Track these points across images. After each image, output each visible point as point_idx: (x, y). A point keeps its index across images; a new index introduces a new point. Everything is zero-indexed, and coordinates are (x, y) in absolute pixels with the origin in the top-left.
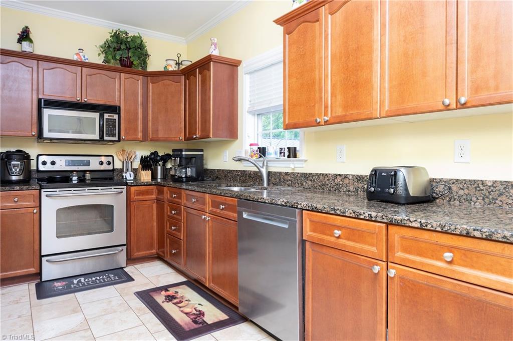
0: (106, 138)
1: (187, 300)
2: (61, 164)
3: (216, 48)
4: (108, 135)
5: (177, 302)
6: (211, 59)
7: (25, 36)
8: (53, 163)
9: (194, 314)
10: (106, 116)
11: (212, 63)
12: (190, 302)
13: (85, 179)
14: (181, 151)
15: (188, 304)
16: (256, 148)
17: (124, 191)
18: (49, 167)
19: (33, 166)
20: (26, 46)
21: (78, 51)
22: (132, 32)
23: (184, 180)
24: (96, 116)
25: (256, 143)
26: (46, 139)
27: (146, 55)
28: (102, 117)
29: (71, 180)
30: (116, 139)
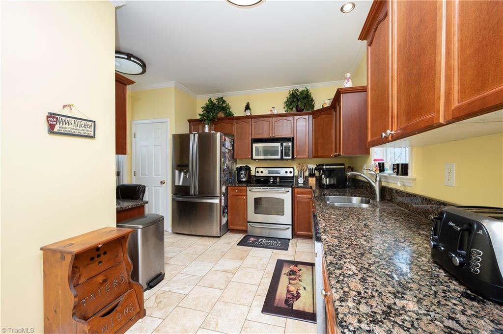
0: (284, 158)
1: (299, 280)
2: (265, 173)
3: (348, 81)
4: (286, 155)
5: (292, 278)
6: (340, 92)
7: (248, 107)
8: (262, 172)
9: (292, 295)
10: (285, 144)
11: (342, 95)
12: (300, 283)
13: (276, 181)
14: (323, 165)
15: (298, 283)
16: (377, 163)
17: (290, 191)
18: (260, 174)
19: (253, 173)
20: (248, 113)
21: (271, 109)
22: (301, 88)
23: (325, 187)
24: (279, 144)
25: (382, 158)
26: (255, 160)
27: (312, 100)
28: (282, 145)
29: (270, 181)
30: (290, 158)
